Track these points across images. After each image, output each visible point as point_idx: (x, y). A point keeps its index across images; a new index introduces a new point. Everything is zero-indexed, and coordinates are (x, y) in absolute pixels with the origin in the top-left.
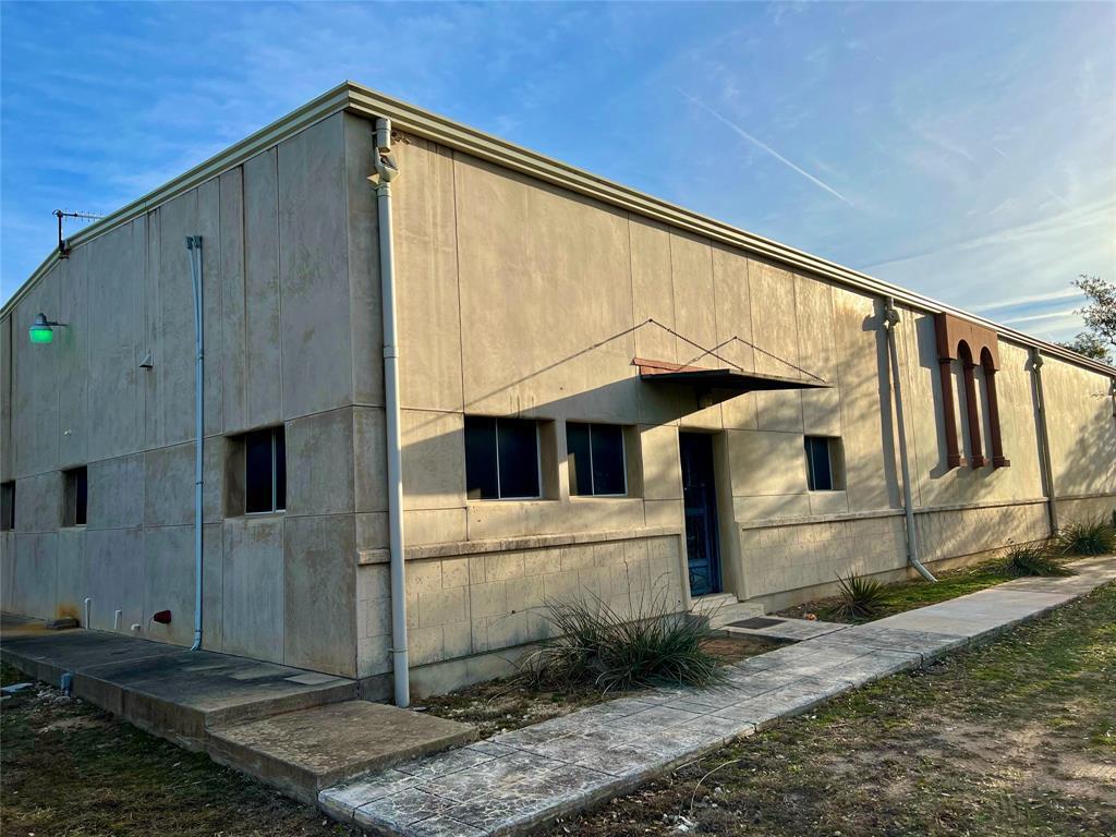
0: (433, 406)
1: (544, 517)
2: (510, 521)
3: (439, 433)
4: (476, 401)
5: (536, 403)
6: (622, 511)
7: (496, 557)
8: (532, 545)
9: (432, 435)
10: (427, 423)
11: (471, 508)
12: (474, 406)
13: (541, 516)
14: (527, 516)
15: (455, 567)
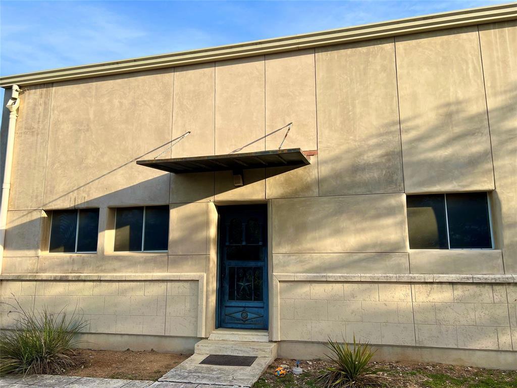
0: (27, 208)
1: (84, 263)
2: (61, 264)
3: (28, 220)
4: (50, 203)
5: (87, 199)
6: (146, 262)
7: (52, 283)
8: (70, 279)
9: (25, 221)
10: (24, 216)
11: (41, 257)
12: (48, 205)
13: (83, 263)
14: (73, 262)
15: (28, 286)
